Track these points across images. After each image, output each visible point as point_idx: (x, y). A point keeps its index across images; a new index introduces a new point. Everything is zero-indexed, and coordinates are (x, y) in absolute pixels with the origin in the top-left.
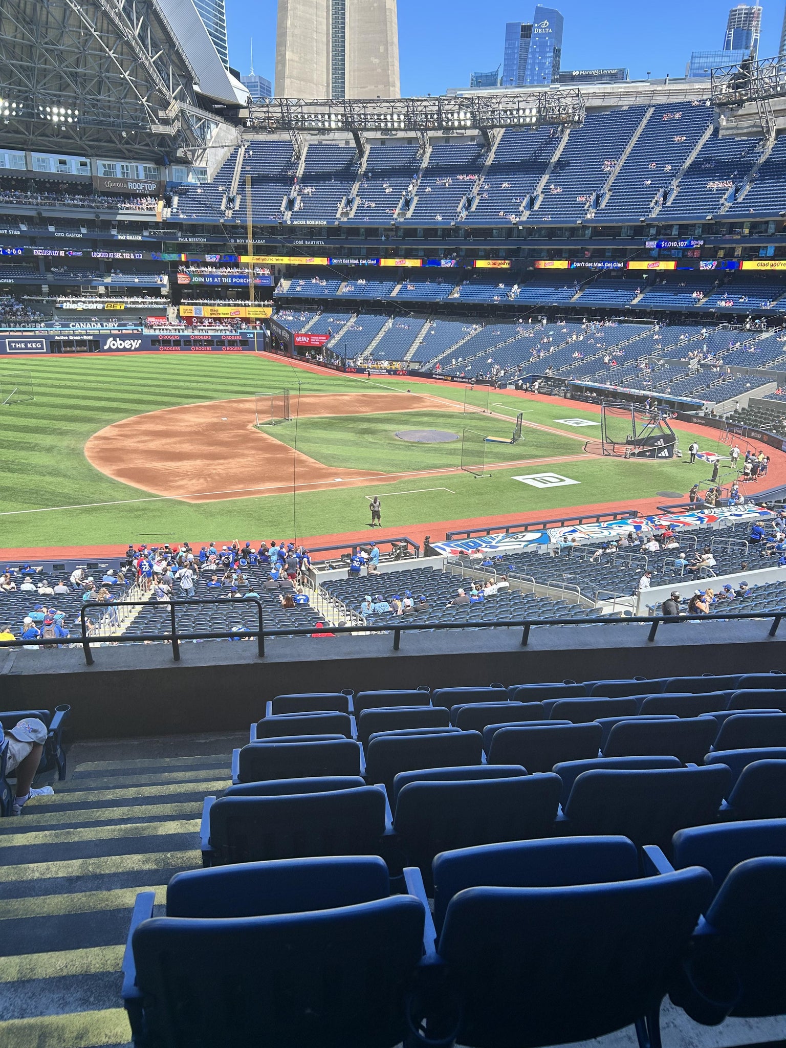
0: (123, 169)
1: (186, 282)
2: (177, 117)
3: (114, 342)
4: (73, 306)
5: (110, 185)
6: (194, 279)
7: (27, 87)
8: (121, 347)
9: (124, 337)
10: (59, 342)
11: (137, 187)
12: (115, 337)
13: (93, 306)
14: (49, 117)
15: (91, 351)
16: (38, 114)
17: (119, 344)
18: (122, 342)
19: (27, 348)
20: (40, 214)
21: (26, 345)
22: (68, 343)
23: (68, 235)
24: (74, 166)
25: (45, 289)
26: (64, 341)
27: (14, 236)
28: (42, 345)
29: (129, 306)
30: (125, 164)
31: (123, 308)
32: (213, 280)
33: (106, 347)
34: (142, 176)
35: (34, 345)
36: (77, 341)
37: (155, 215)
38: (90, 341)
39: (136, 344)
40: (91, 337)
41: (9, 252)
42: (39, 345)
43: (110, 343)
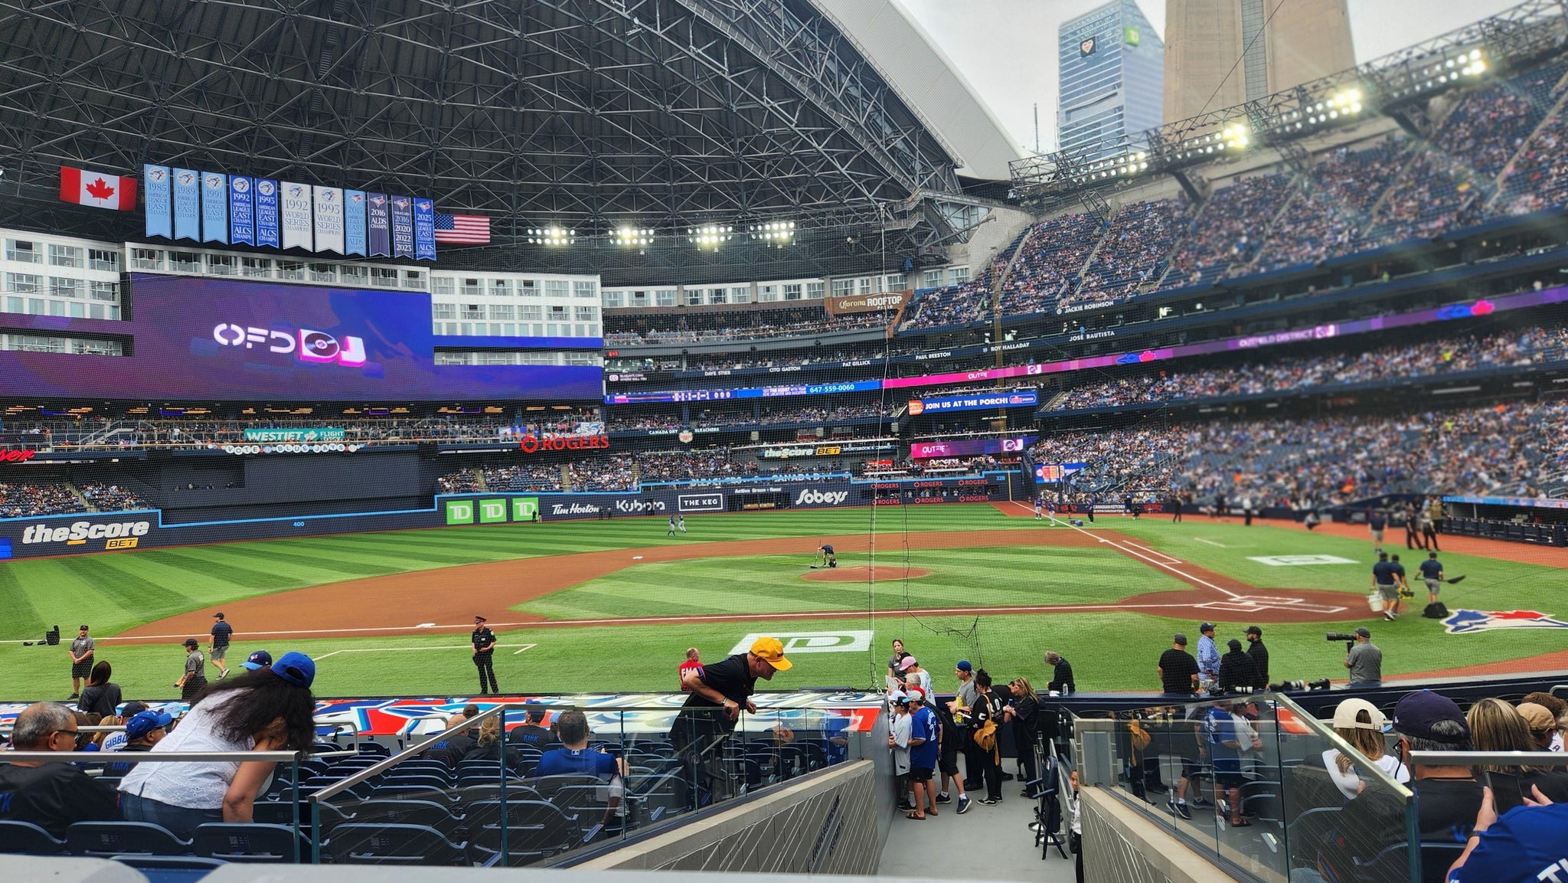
0: (862, 284)
1: (919, 411)
2: (918, 208)
3: (810, 495)
4: (777, 454)
5: (845, 305)
6: (929, 406)
7: (737, 207)
8: (819, 501)
9: (824, 487)
10: (740, 495)
11: (878, 302)
12: (811, 486)
13: (801, 452)
14: (761, 237)
15: (778, 507)
16: (749, 235)
18: (820, 495)
19: (701, 505)
20: (753, 349)
21: (701, 502)
22: (751, 498)
23: (784, 370)
24: (806, 289)
25: (755, 436)
26: (745, 495)
27: (724, 377)
28: (719, 502)
29: (845, 449)
30: (865, 278)
31: (838, 452)
32: (952, 404)
33: (798, 502)
34: (885, 289)
35: (709, 501)
36: (761, 495)
37: (883, 331)
38: (777, 494)
39: (840, 497)
40: (779, 490)
41: (716, 396)
42: (715, 502)
43: (805, 496)
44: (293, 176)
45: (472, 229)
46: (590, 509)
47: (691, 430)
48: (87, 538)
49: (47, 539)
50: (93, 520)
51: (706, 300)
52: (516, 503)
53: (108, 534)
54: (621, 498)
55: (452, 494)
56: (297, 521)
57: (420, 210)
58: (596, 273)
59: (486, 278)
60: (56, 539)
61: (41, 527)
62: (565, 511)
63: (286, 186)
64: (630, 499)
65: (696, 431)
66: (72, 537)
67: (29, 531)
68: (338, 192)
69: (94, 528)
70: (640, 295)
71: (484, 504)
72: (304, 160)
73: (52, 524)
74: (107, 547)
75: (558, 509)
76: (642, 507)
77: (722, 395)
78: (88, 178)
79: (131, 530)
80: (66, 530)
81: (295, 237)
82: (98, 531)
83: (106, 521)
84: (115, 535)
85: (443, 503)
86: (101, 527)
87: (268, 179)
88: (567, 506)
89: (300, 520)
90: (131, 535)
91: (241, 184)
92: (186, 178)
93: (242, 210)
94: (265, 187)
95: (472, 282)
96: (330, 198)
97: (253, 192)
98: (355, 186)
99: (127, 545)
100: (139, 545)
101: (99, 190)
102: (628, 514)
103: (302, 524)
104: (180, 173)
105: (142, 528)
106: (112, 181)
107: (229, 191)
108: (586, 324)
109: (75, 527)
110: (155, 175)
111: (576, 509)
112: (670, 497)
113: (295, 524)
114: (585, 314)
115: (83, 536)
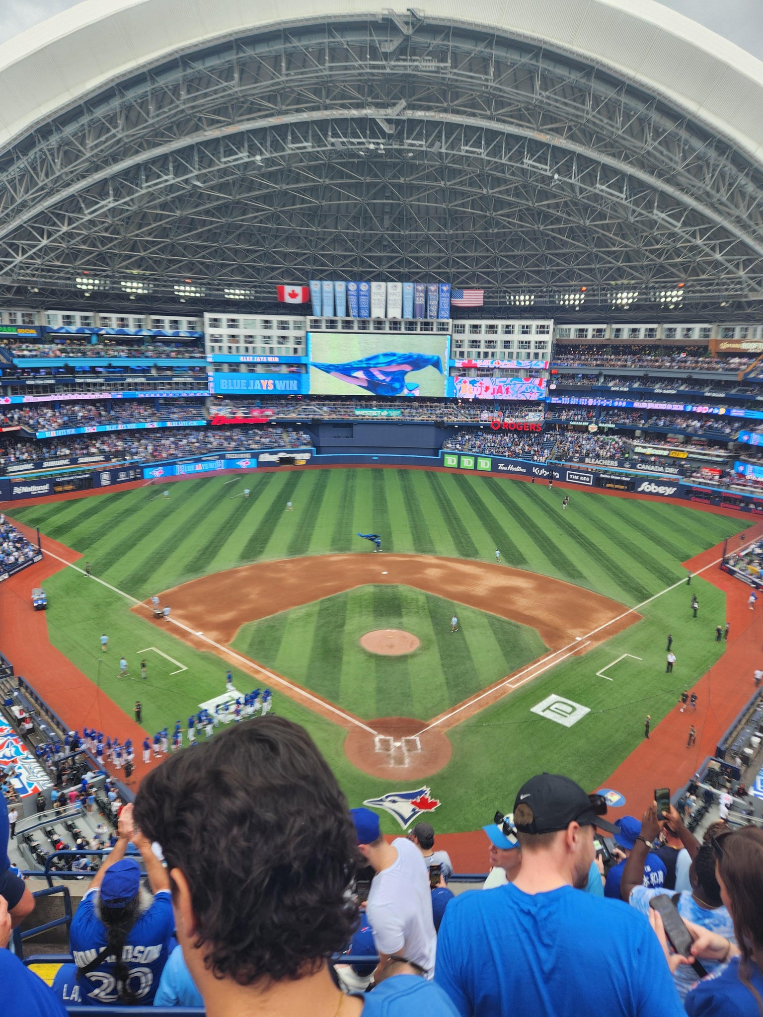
3: (649, 486)
4: (643, 451)
5: (724, 346)
7: (641, 280)
8: (654, 491)
9: (659, 483)
10: (603, 478)
11: (751, 347)
12: (651, 481)
13: (659, 452)
14: (658, 300)
15: (627, 490)
16: (650, 298)
17: (653, 488)
18: (656, 487)
19: (579, 480)
20: (647, 375)
21: (579, 478)
22: (610, 481)
23: (665, 392)
24: (697, 332)
25: (637, 433)
26: (607, 479)
27: (622, 392)
28: (590, 480)
29: (689, 456)
31: (685, 456)
33: (640, 489)
34: (759, 336)
35: (585, 478)
36: (617, 480)
37: (736, 375)
38: (627, 483)
39: (670, 491)
40: (628, 479)
41: (616, 404)
42: (588, 479)
43: (645, 487)
44: (379, 278)
45: (473, 298)
46: (519, 469)
47: (597, 423)
51: (625, 335)
52: (480, 460)
54: (536, 466)
55: (448, 450)
57: (443, 291)
58: (551, 318)
59: (484, 323)
62: (505, 468)
63: (374, 284)
64: (541, 468)
65: (600, 425)
68: (399, 284)
70: (582, 330)
71: (463, 458)
72: (384, 269)
75: (501, 467)
76: (547, 473)
77: (620, 404)
78: (288, 289)
81: (377, 312)
85: (443, 454)
87: (365, 281)
88: (507, 466)
89: (375, 456)
90: (303, 459)
91: (352, 286)
92: (328, 285)
93: (353, 300)
94: (364, 286)
95: (475, 327)
96: (395, 289)
97: (358, 290)
98: (408, 281)
100: (306, 464)
101: (293, 295)
102: (538, 476)
103: (376, 458)
104: (325, 283)
105: (307, 456)
106: (298, 290)
107: (347, 290)
108: (540, 351)
109: (280, 455)
110: (315, 285)
111: (511, 468)
112: (563, 471)
113: (372, 458)
114: (540, 344)
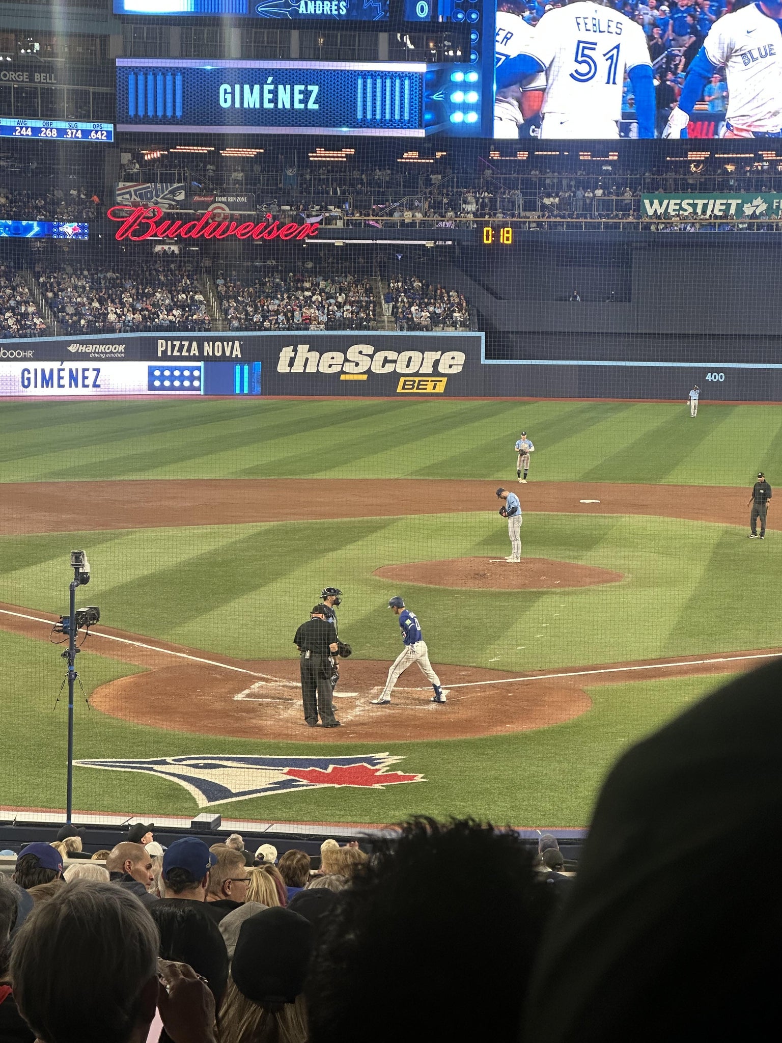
48: (369, 372)
49: (311, 369)
50: (380, 344)
53: (401, 368)
56: (712, 370)
60: (324, 369)
61: (303, 349)
66: (348, 368)
67: (286, 353)
69: (380, 356)
73: (319, 345)
74: (399, 390)
79: (436, 363)
80: (339, 356)
82: (386, 361)
83: (399, 345)
84: (411, 370)
86: (392, 355)
89: (719, 370)
90: (436, 373)
99: (430, 390)
100: (448, 392)
103: (720, 378)
105: (454, 363)
109: (353, 352)
113: (709, 377)
115: (363, 368)
